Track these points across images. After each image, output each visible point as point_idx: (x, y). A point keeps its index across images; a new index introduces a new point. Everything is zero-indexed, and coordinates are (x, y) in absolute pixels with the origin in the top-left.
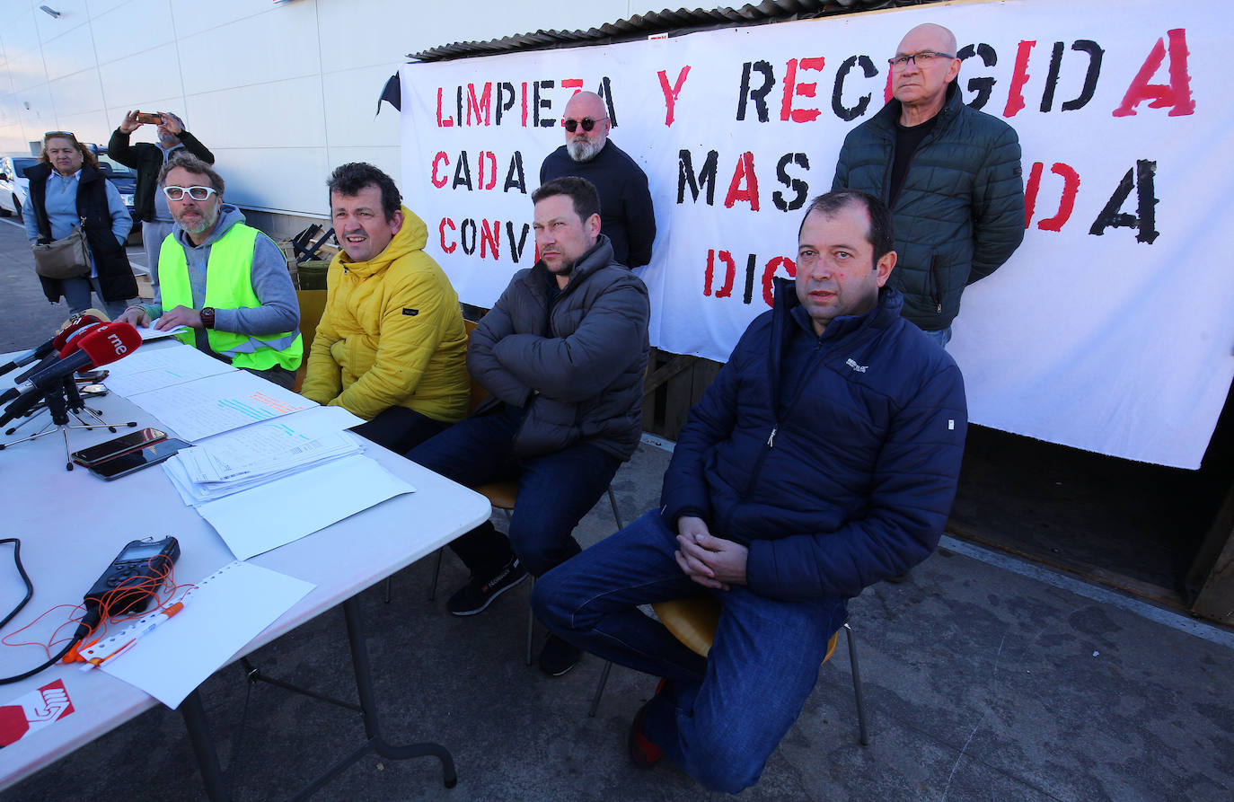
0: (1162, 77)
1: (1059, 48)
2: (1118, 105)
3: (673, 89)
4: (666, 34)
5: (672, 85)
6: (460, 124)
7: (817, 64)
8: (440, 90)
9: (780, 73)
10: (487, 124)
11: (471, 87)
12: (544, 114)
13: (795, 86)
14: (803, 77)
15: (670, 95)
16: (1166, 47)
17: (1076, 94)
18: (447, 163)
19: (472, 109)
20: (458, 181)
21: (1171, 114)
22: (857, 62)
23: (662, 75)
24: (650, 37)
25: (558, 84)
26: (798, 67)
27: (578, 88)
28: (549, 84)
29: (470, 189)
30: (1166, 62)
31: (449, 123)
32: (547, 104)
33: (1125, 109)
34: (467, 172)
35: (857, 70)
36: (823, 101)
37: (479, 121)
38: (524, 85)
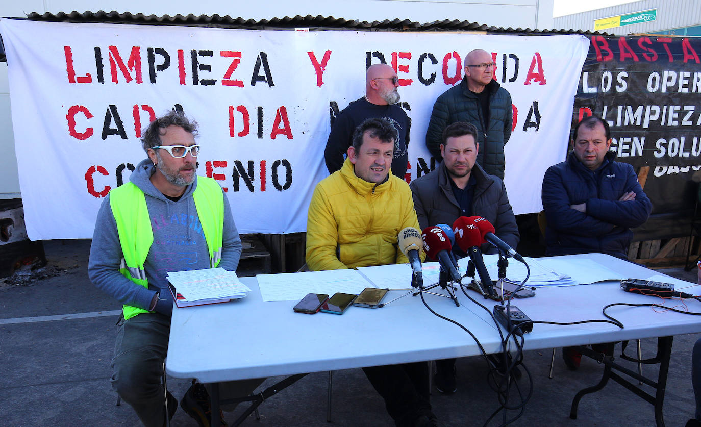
0: (536, 71)
1: (505, 56)
2: (525, 80)
3: (320, 63)
4: (308, 29)
5: (320, 61)
6: (101, 79)
7: (408, 55)
8: (68, 50)
9: (388, 59)
10: (139, 80)
11: (113, 49)
12: (203, 75)
13: (398, 67)
14: (401, 62)
16: (536, 59)
17: (512, 76)
18: (89, 115)
19: (118, 69)
20: (107, 132)
21: (540, 84)
22: (427, 56)
23: (311, 55)
24: (296, 29)
25: (216, 54)
26: (398, 57)
27: (237, 58)
28: (209, 53)
29: (124, 136)
30: (537, 64)
31: (87, 79)
32: (207, 68)
33: (527, 83)
34: (119, 123)
35: (428, 61)
36: (413, 74)
37: (129, 79)
38: (181, 53)
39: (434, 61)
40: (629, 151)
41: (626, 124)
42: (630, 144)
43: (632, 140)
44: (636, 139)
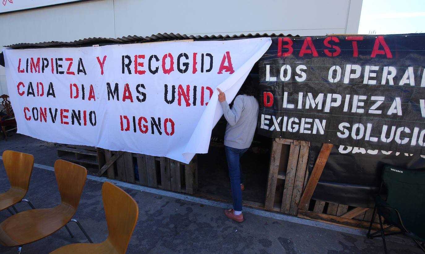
0: (226, 64)
1: (203, 55)
2: (218, 71)
3: (102, 63)
4: (98, 45)
5: (102, 61)
6: (27, 72)
7: (143, 57)
8: (20, 59)
9: (133, 59)
10: (39, 72)
11: (32, 59)
12: (60, 69)
13: (138, 63)
14: (140, 60)
15: (102, 65)
16: (226, 56)
17: (208, 68)
18: (24, 86)
19: (33, 67)
20: (29, 93)
21: (230, 73)
22: (154, 57)
23: (98, 58)
24: (93, 46)
25: (64, 60)
26: (138, 58)
27: (71, 61)
28: (61, 59)
29: (34, 96)
30: (227, 60)
31: (23, 71)
32: (61, 66)
33: (220, 72)
34: (33, 90)
35: (154, 59)
36: (146, 68)
37: (36, 71)
38: (52, 59)
39: (157, 60)
40: (311, 129)
41: (307, 107)
42: (312, 124)
43: (314, 121)
44: (317, 121)
